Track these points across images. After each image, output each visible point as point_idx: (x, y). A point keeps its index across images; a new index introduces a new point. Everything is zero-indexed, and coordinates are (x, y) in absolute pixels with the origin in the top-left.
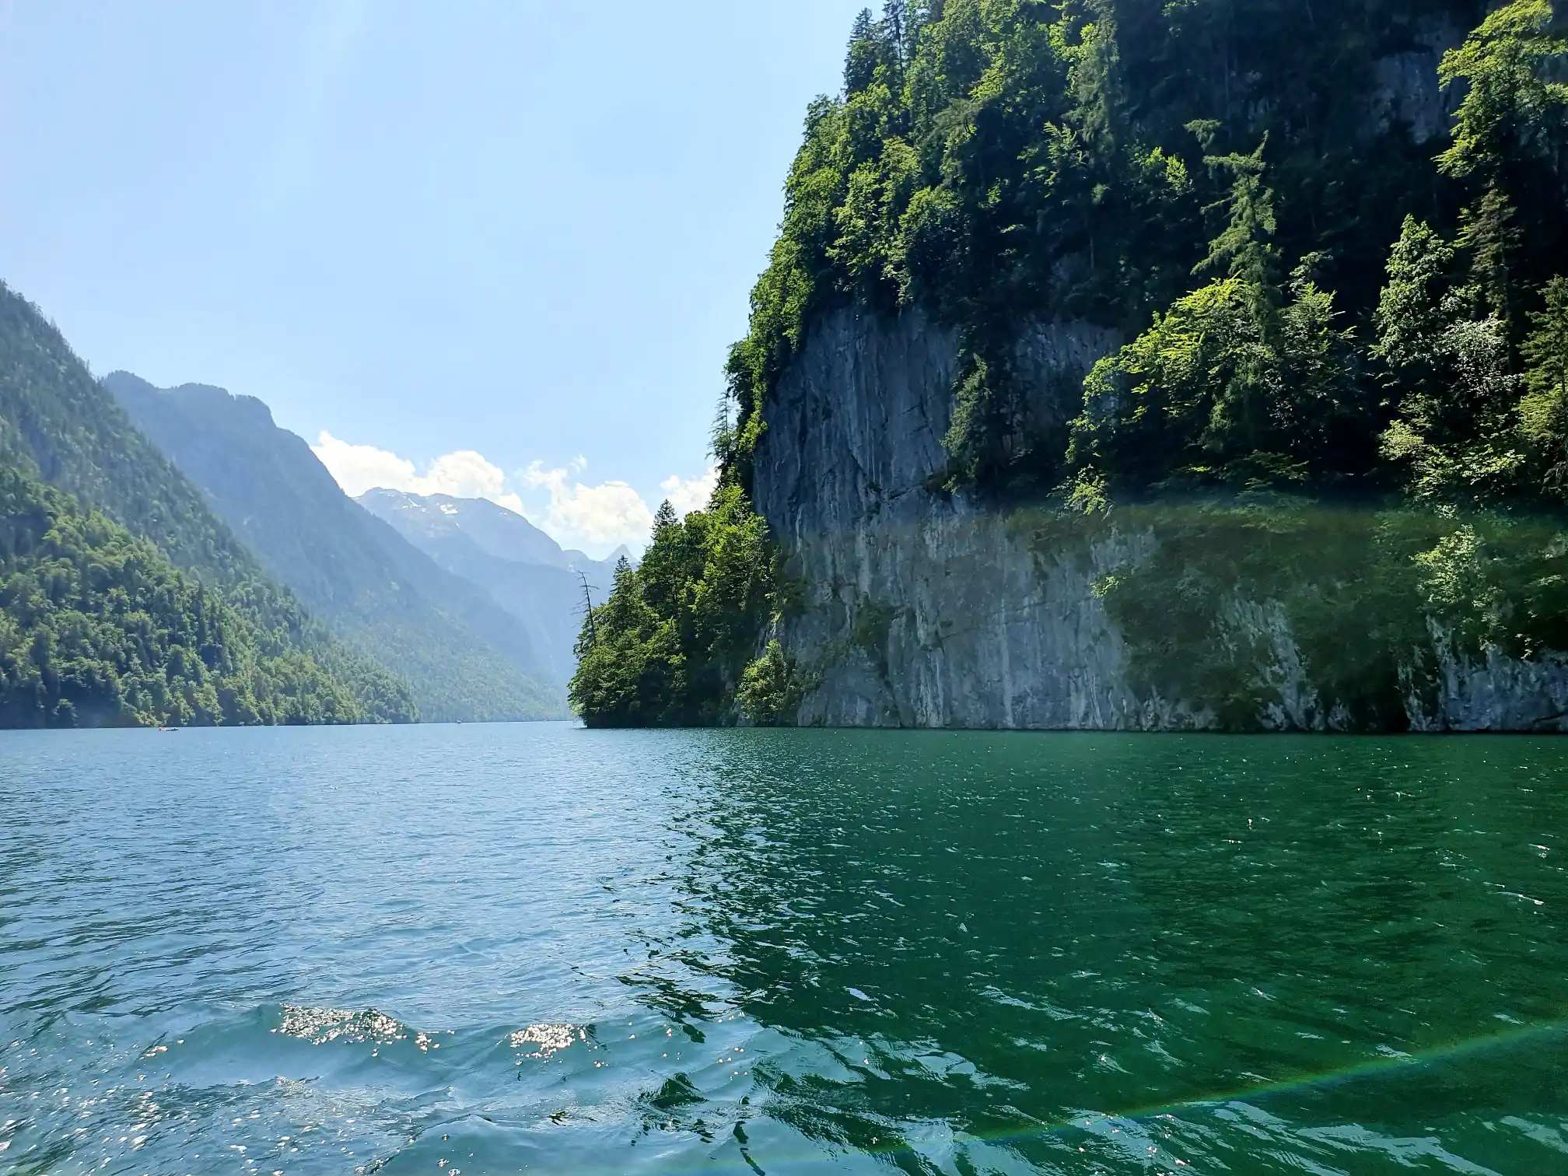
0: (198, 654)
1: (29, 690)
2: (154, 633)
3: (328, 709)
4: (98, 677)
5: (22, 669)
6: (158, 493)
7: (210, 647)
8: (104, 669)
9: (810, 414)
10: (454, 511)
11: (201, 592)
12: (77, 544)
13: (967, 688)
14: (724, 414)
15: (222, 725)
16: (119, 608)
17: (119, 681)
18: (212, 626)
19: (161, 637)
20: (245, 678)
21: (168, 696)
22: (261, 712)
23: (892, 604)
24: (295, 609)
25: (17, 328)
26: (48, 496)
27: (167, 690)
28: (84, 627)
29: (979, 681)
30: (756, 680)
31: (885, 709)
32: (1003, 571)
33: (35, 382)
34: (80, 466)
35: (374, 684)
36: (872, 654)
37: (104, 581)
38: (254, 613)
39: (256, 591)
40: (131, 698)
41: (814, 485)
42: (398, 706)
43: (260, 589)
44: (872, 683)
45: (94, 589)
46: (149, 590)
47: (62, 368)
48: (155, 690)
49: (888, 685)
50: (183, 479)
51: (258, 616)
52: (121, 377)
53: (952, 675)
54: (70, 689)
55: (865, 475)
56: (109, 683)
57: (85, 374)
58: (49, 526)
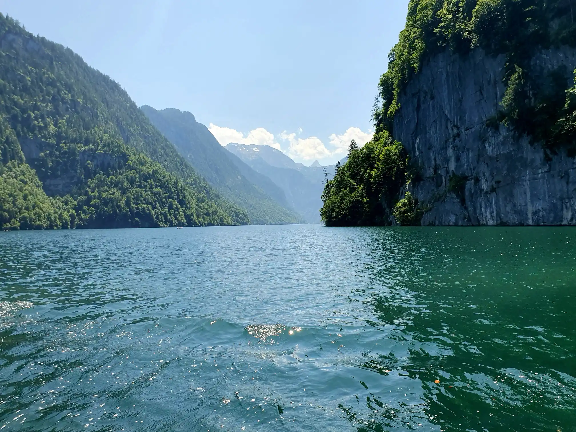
0: (177, 202)
1: (125, 215)
2: (163, 195)
3: (221, 221)
4: (146, 211)
5: (123, 208)
6: (160, 146)
7: (182, 200)
8: (148, 208)
9: (422, 99)
10: (258, 150)
11: (177, 181)
12: (137, 165)
13: (508, 209)
14: (377, 103)
15: (186, 226)
16: (151, 187)
17: (153, 212)
18: (182, 193)
19: (165, 196)
20: (193, 210)
21: (169, 217)
22: (199, 222)
23: (467, 175)
24: (207, 186)
25: (114, 92)
26: (127, 149)
27: (168, 215)
28: (141, 193)
29: (515, 206)
30: (401, 208)
31: (465, 218)
32: (527, 159)
33: (120, 110)
34: (136, 138)
35: (235, 212)
36: (458, 196)
37: (146, 178)
38: (194, 187)
39: (195, 180)
40: (157, 218)
41: (426, 127)
42: (243, 219)
43: (196, 179)
44: (457, 207)
45: (143, 180)
46: (160, 180)
47: (128, 105)
48: (165, 214)
49: (466, 208)
50: (168, 141)
51: (196, 189)
52: (146, 107)
53: (501, 203)
54: (138, 214)
55: (451, 122)
56: (150, 213)
57: (136, 106)
58: (128, 159)
